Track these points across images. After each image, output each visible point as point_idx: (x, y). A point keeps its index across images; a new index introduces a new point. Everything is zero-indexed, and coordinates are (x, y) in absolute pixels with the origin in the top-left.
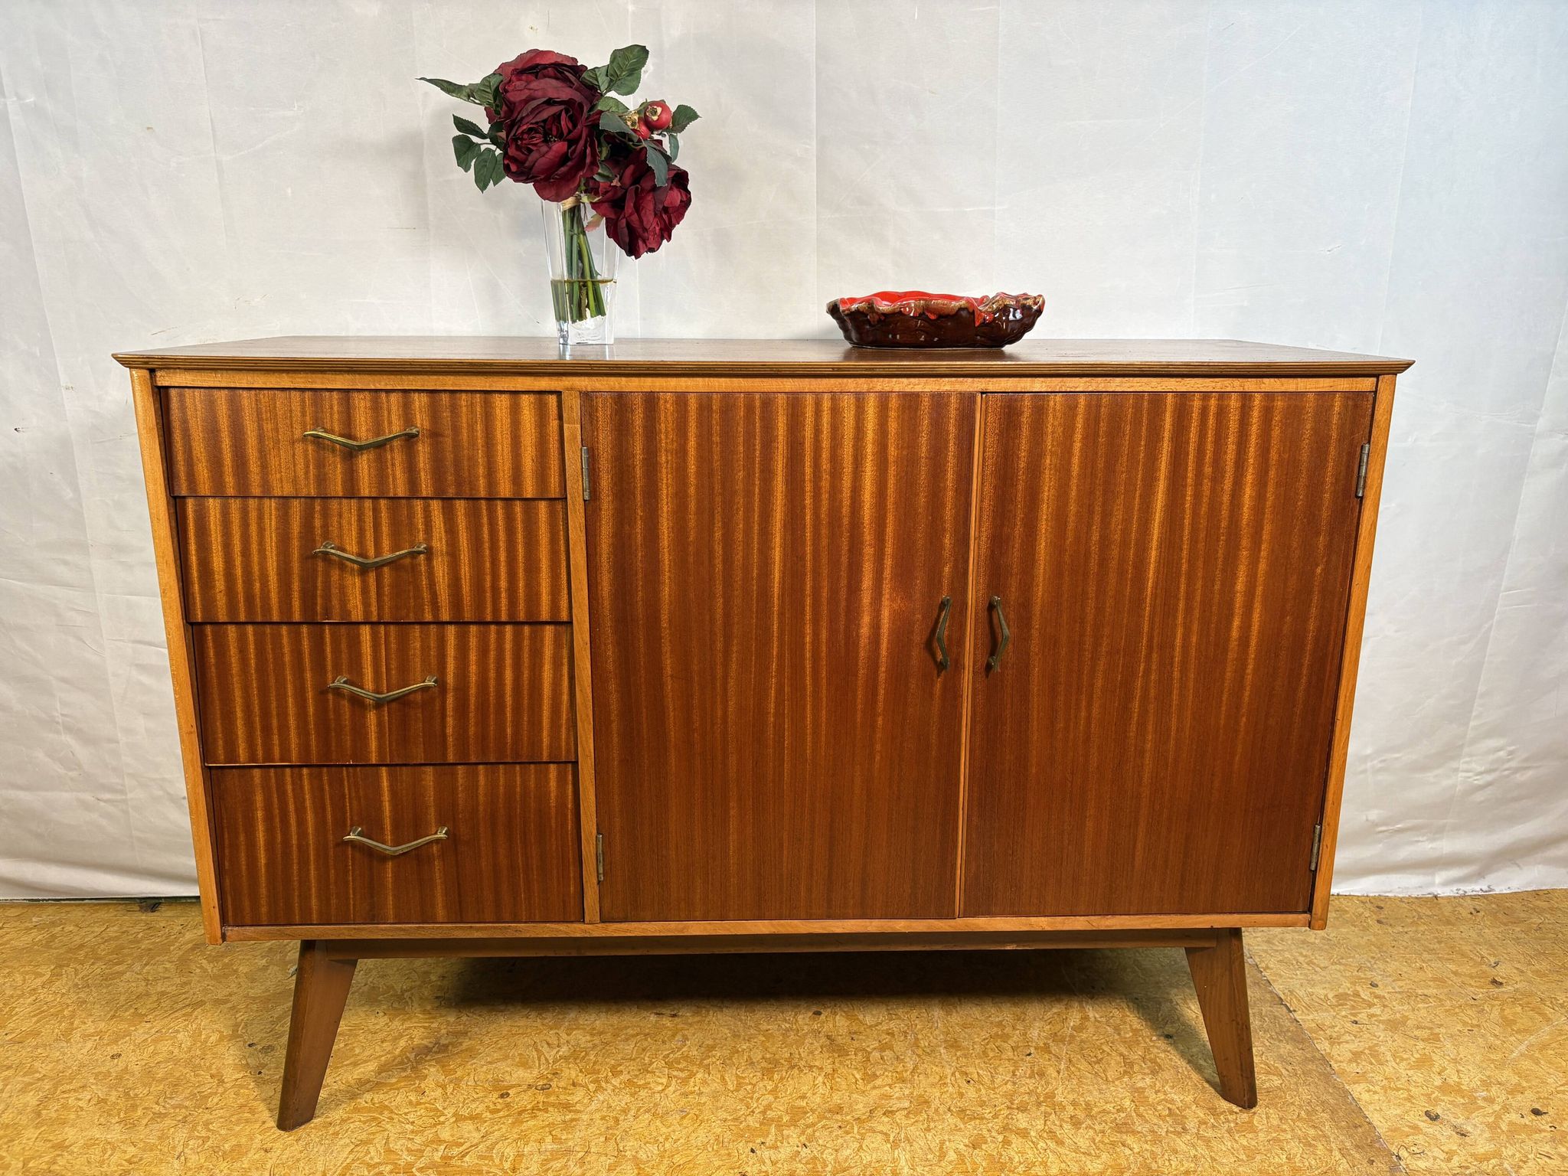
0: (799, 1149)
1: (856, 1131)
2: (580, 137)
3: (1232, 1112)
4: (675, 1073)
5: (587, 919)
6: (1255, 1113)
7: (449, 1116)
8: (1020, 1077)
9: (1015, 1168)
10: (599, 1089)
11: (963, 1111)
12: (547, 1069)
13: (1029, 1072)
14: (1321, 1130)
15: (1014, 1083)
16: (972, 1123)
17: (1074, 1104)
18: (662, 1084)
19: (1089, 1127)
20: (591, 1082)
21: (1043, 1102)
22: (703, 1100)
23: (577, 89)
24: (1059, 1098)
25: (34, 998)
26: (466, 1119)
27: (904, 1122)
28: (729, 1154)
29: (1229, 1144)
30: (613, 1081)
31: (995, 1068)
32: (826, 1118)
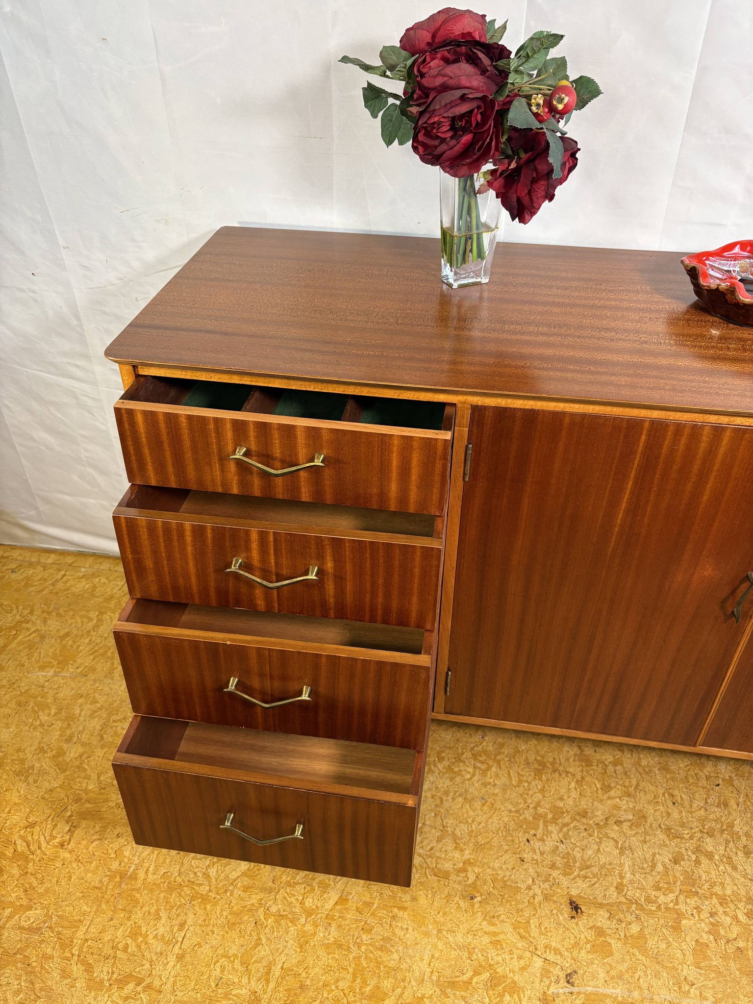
0: (559, 844)
1: (596, 835)
2: (490, 128)
4: (478, 765)
8: (711, 805)
9: (702, 885)
11: (669, 829)
13: (717, 801)
15: (706, 810)
16: (675, 841)
17: (747, 834)
18: (470, 773)
21: (725, 830)
22: (497, 791)
23: (489, 77)
24: (737, 829)
27: (629, 832)
28: (513, 841)
30: (439, 765)
31: (693, 794)
32: (576, 819)
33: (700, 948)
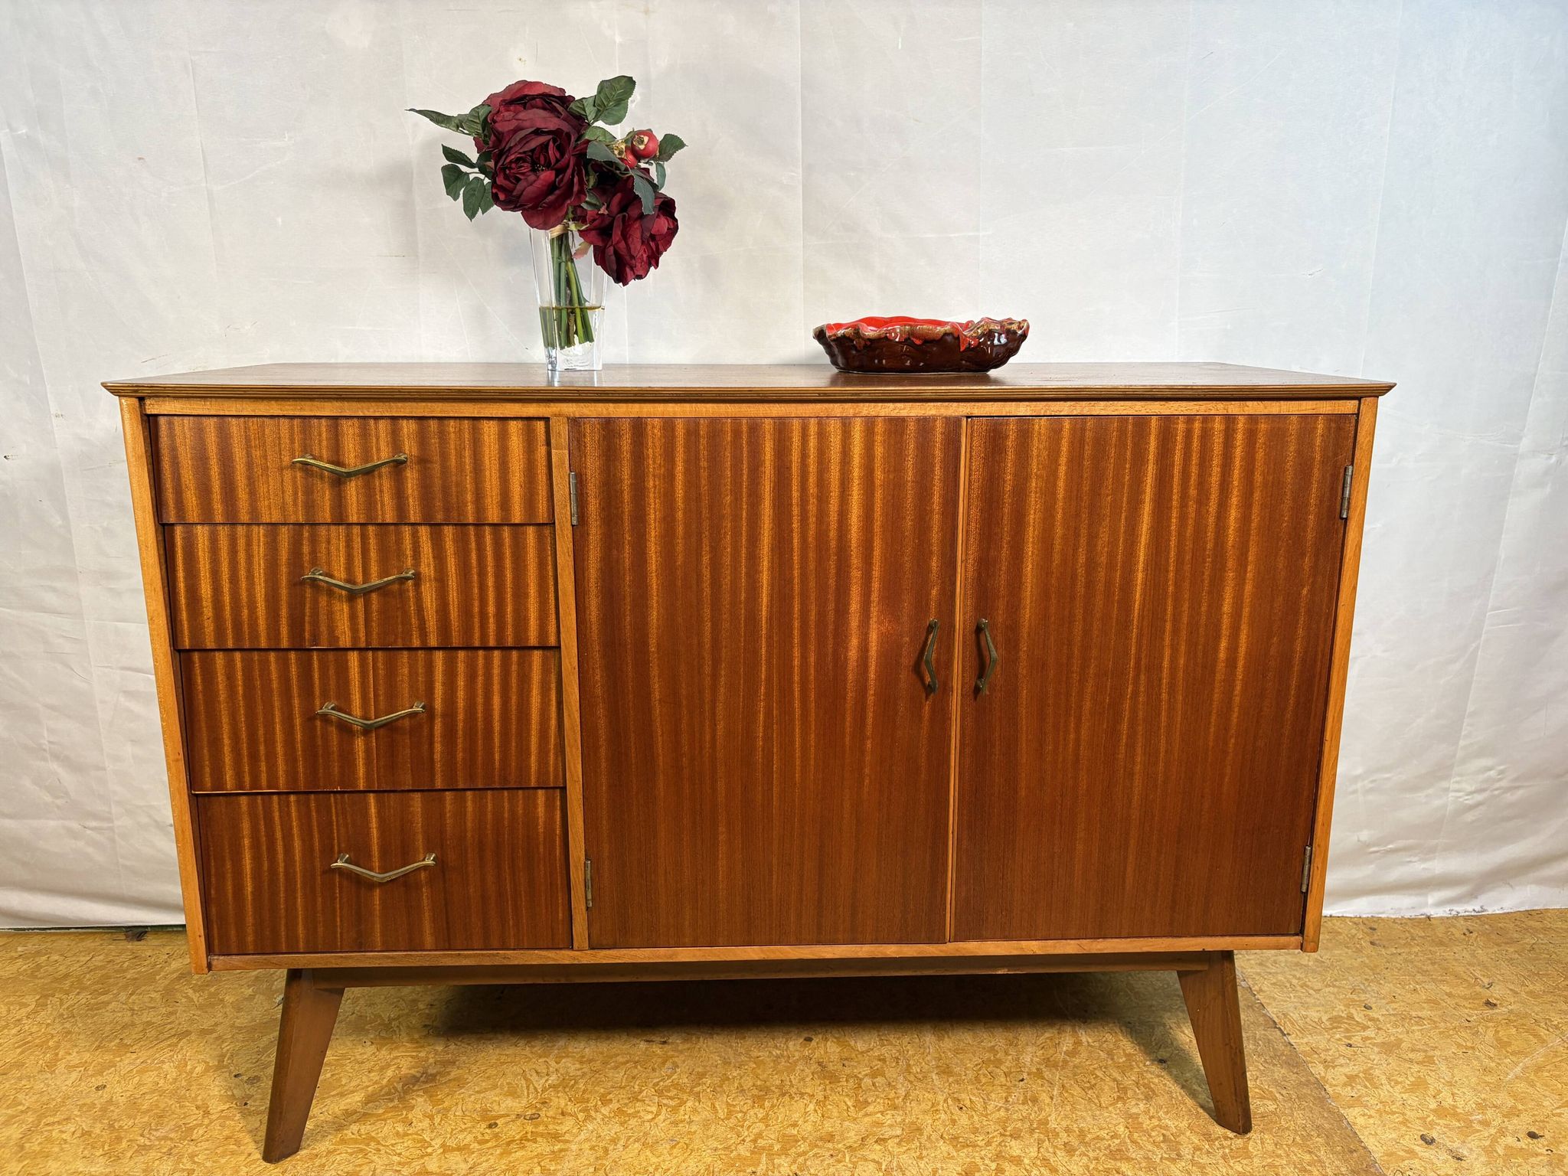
1: (847, 1159)
2: (568, 166)
3: (1226, 1138)
4: (665, 1101)
5: (576, 946)
6: (1249, 1139)
7: (436, 1147)
8: (1014, 1103)
10: (588, 1118)
11: (955, 1138)
12: (536, 1098)
13: (1022, 1098)
14: (1316, 1156)
15: (1007, 1110)
16: (965, 1151)
17: (1068, 1130)
18: (652, 1112)
19: (1083, 1154)
20: (580, 1111)
21: (1036, 1128)
22: (694, 1128)
23: (564, 120)
24: (1052, 1125)
25: (18, 1028)
26: (453, 1150)
27: (896, 1150)
29: (1224, 1170)
30: (603, 1110)
31: (988, 1095)
32: (817, 1146)
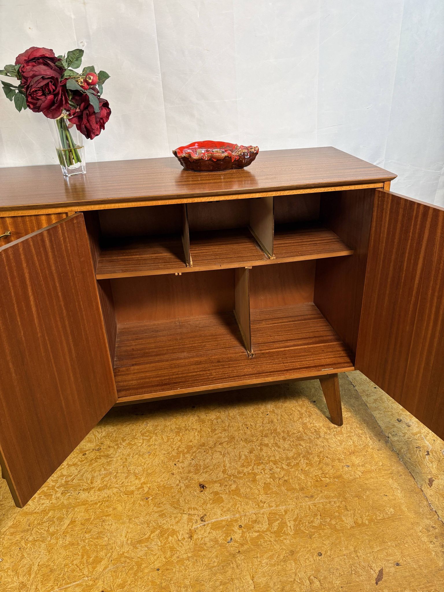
0: (191, 462)
1: (210, 452)
2: (59, 92)
3: (335, 428)
4: (145, 438)
6: (342, 427)
7: (65, 465)
8: (265, 424)
9: (265, 459)
10: (118, 447)
11: (246, 439)
12: (99, 442)
13: (268, 421)
14: (364, 431)
15: (263, 426)
16: (250, 444)
17: (283, 432)
18: (141, 443)
19: (289, 440)
20: (115, 445)
21: (273, 432)
22: (156, 447)
24: (278, 430)
26: (71, 465)
27: (227, 446)
28: (167, 467)
29: (334, 440)
31: (256, 422)
32: (199, 448)
33: (267, 486)
